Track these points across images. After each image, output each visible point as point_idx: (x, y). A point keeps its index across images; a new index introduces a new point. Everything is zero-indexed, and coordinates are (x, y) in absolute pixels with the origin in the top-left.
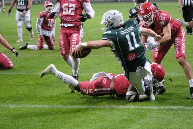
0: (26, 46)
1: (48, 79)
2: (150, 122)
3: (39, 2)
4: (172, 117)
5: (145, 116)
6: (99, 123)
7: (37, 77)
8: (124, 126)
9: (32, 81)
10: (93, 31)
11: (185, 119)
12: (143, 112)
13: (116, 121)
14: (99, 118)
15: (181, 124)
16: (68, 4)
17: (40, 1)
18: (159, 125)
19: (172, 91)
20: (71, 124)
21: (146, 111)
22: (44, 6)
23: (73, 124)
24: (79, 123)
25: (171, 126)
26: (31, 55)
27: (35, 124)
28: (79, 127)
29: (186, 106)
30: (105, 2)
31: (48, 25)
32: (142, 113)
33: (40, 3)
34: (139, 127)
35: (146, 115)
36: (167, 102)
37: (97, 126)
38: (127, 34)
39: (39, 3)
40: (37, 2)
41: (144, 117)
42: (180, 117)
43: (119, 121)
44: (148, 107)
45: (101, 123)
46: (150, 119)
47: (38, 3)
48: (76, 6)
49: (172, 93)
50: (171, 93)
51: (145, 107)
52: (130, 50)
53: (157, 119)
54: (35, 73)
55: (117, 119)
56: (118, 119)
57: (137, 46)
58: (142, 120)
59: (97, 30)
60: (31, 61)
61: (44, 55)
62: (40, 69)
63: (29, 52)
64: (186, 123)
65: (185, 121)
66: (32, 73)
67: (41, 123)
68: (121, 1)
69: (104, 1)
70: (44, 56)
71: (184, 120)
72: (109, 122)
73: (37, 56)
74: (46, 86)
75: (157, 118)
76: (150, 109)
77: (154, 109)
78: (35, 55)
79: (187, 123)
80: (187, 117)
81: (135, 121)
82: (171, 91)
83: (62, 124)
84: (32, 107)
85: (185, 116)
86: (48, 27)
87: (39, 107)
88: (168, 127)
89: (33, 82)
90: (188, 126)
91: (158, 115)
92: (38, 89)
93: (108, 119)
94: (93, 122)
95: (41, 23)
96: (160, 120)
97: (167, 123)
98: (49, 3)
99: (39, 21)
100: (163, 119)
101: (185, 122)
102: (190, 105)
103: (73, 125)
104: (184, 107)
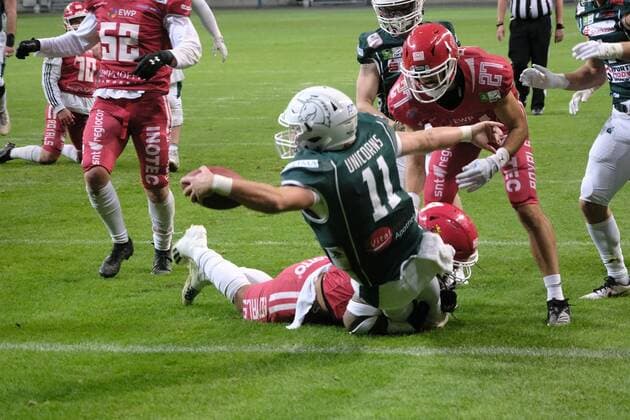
0: (9, 152)
1: (73, 258)
2: (404, 399)
3: (45, 7)
4: (474, 383)
5: (389, 379)
6: (240, 401)
7: (37, 251)
8: (318, 412)
9: (22, 266)
10: (221, 103)
11: (520, 388)
12: (383, 364)
13: (295, 394)
14: (239, 387)
15: (507, 406)
16: (115, 24)
17: (49, 5)
18: (435, 410)
19: (476, 297)
20: (145, 406)
21: (391, 361)
22: (65, 20)
23: (153, 405)
24: (172, 402)
25: (472, 411)
26: (15, 180)
27: (31, 404)
28: (172, 416)
29: (521, 347)
30: (260, 7)
31: (80, 77)
32: (380, 368)
33: (47, 12)
34: (368, 413)
35: (392, 375)
36: (458, 333)
37: (231, 411)
38: (364, 167)
39: (45, 11)
40: (37, 9)
41: (384, 383)
42: (501, 383)
43: (302, 395)
44: (399, 351)
45: (243, 404)
46: (405, 387)
47: (42, 12)
48: (141, 30)
49: (477, 305)
50: (473, 303)
51: (389, 351)
52: (376, 220)
53: (426, 390)
54: (30, 238)
55: (295, 390)
56: (301, 389)
57: (394, 200)
58: (377, 393)
59: (233, 98)
60: (18, 199)
61: (61, 180)
62: (47, 226)
63: (9, 172)
64: (521, 402)
65: (520, 395)
66: (20, 241)
67: (48, 402)
68: (310, 5)
69: (255, 2)
70: (60, 184)
71: (514, 391)
72: (271, 399)
73: (35, 183)
74: (66, 281)
75: (428, 383)
76: (404, 355)
77: (418, 354)
78: (29, 182)
79: (524, 401)
80: (523, 381)
81: (354, 396)
82: (472, 297)
83: (117, 406)
84: (22, 349)
85: (518, 379)
86: (80, 82)
87: (42, 349)
88: (463, 414)
89: (24, 268)
90: (528, 411)
91: (430, 374)
92: (39, 292)
93: (268, 390)
94: (220, 397)
95: (56, 72)
96: (437, 393)
97: (460, 403)
98: (78, 10)
99: (50, 65)
100: (447, 389)
101: (519, 399)
102: (536, 342)
103: (152, 408)
104: (514, 351)
